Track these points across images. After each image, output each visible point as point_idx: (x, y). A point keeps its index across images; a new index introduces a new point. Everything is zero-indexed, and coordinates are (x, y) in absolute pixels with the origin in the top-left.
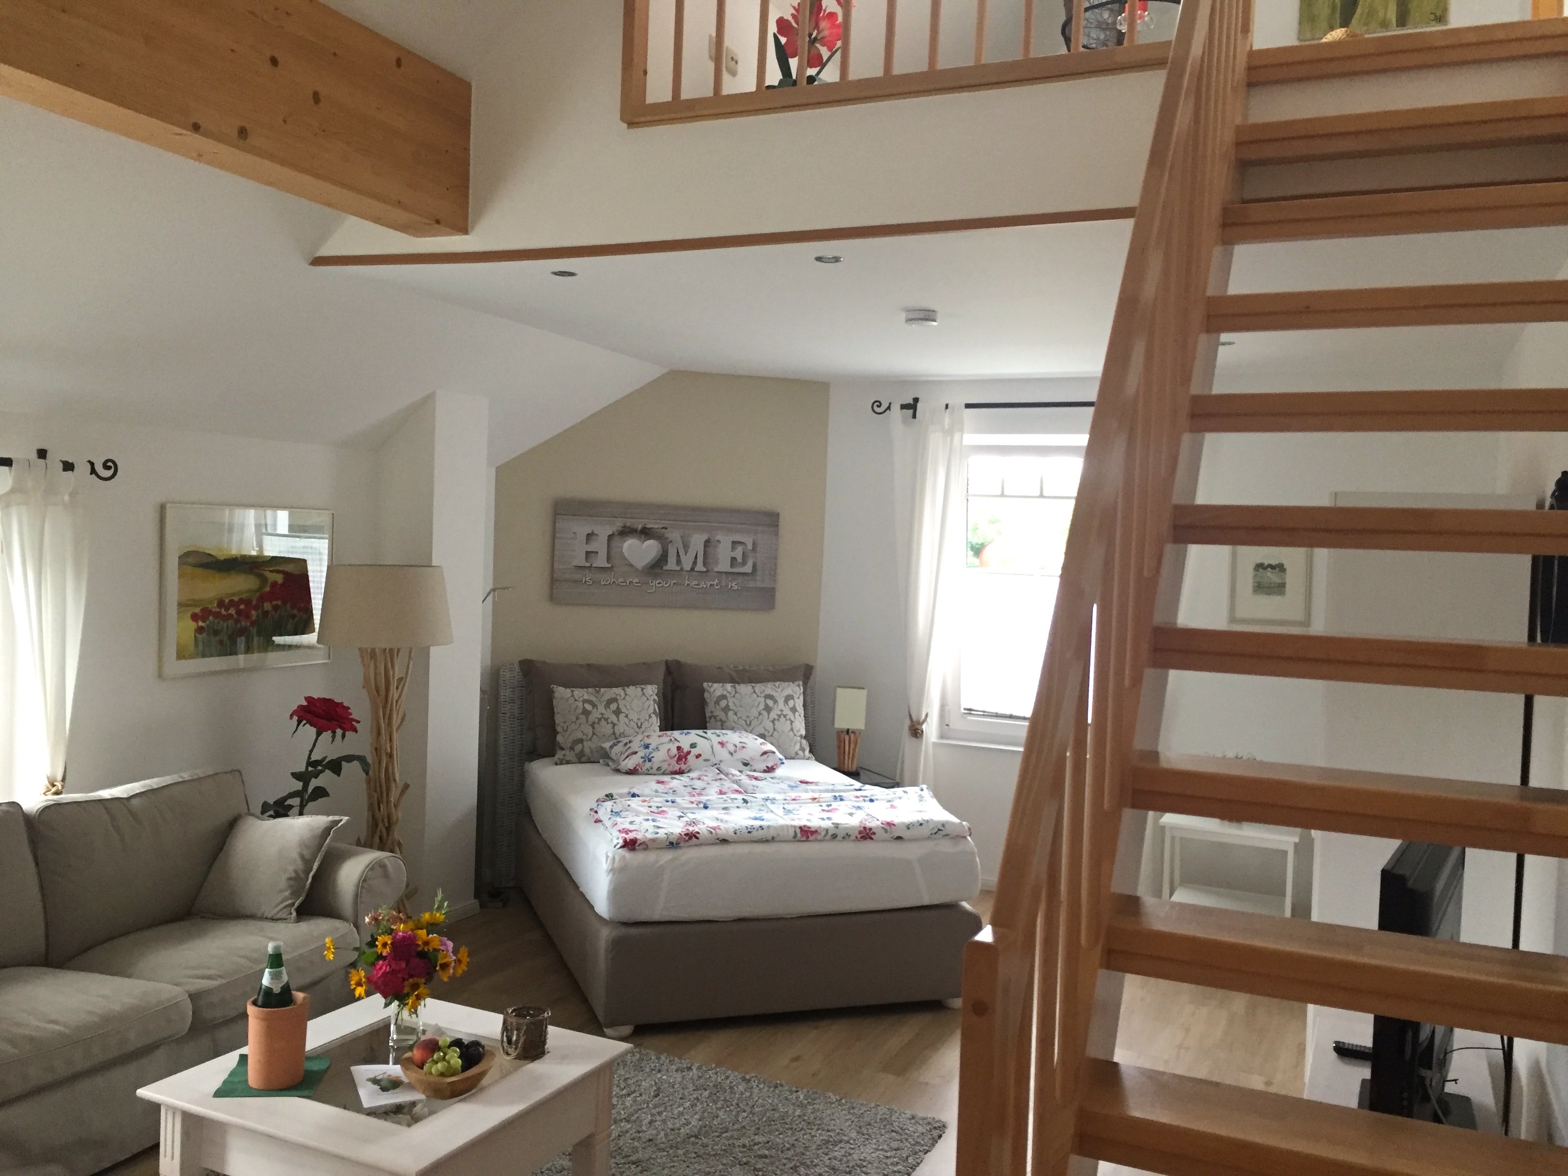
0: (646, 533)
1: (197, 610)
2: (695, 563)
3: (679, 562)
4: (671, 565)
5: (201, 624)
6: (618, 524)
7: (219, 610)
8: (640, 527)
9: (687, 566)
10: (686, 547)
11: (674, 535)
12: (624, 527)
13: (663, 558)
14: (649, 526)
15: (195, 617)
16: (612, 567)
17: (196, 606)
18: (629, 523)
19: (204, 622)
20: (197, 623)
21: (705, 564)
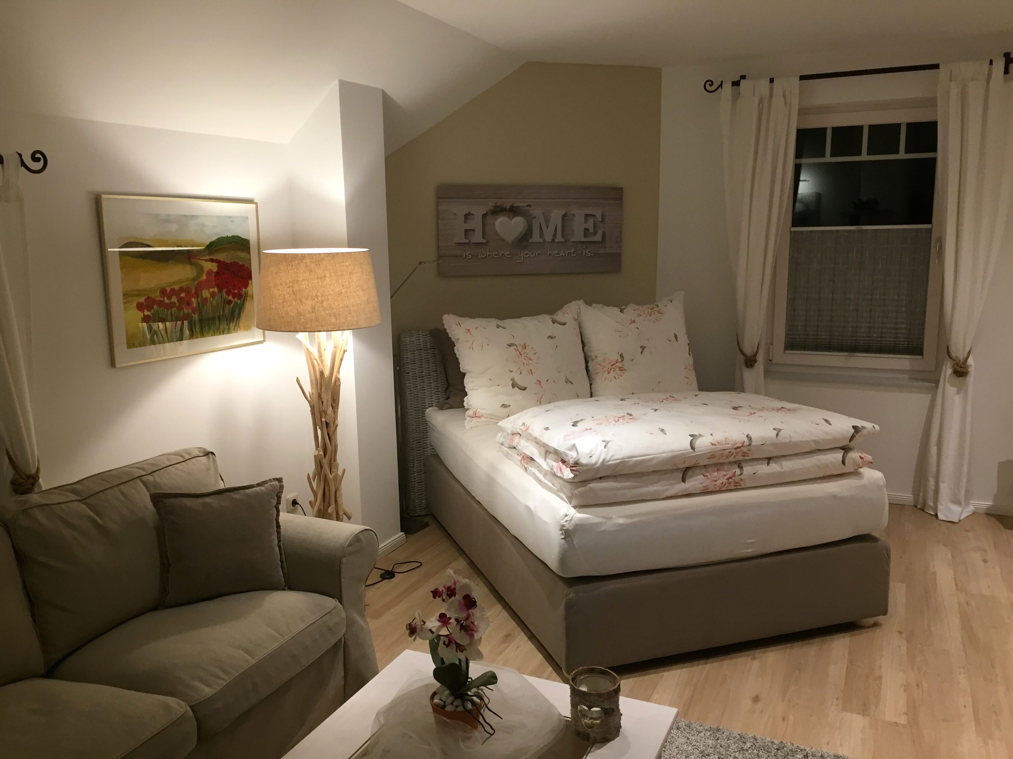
0: (513, 211)
1: (142, 300)
2: (555, 235)
3: (542, 235)
4: (536, 238)
5: (146, 313)
6: (490, 204)
7: (162, 299)
8: (508, 207)
9: (549, 238)
10: (547, 221)
11: (536, 211)
12: (496, 207)
13: (528, 233)
14: (515, 205)
15: (140, 307)
16: (487, 242)
17: (139, 295)
18: (499, 202)
19: (149, 311)
20: (143, 311)
21: (563, 236)
